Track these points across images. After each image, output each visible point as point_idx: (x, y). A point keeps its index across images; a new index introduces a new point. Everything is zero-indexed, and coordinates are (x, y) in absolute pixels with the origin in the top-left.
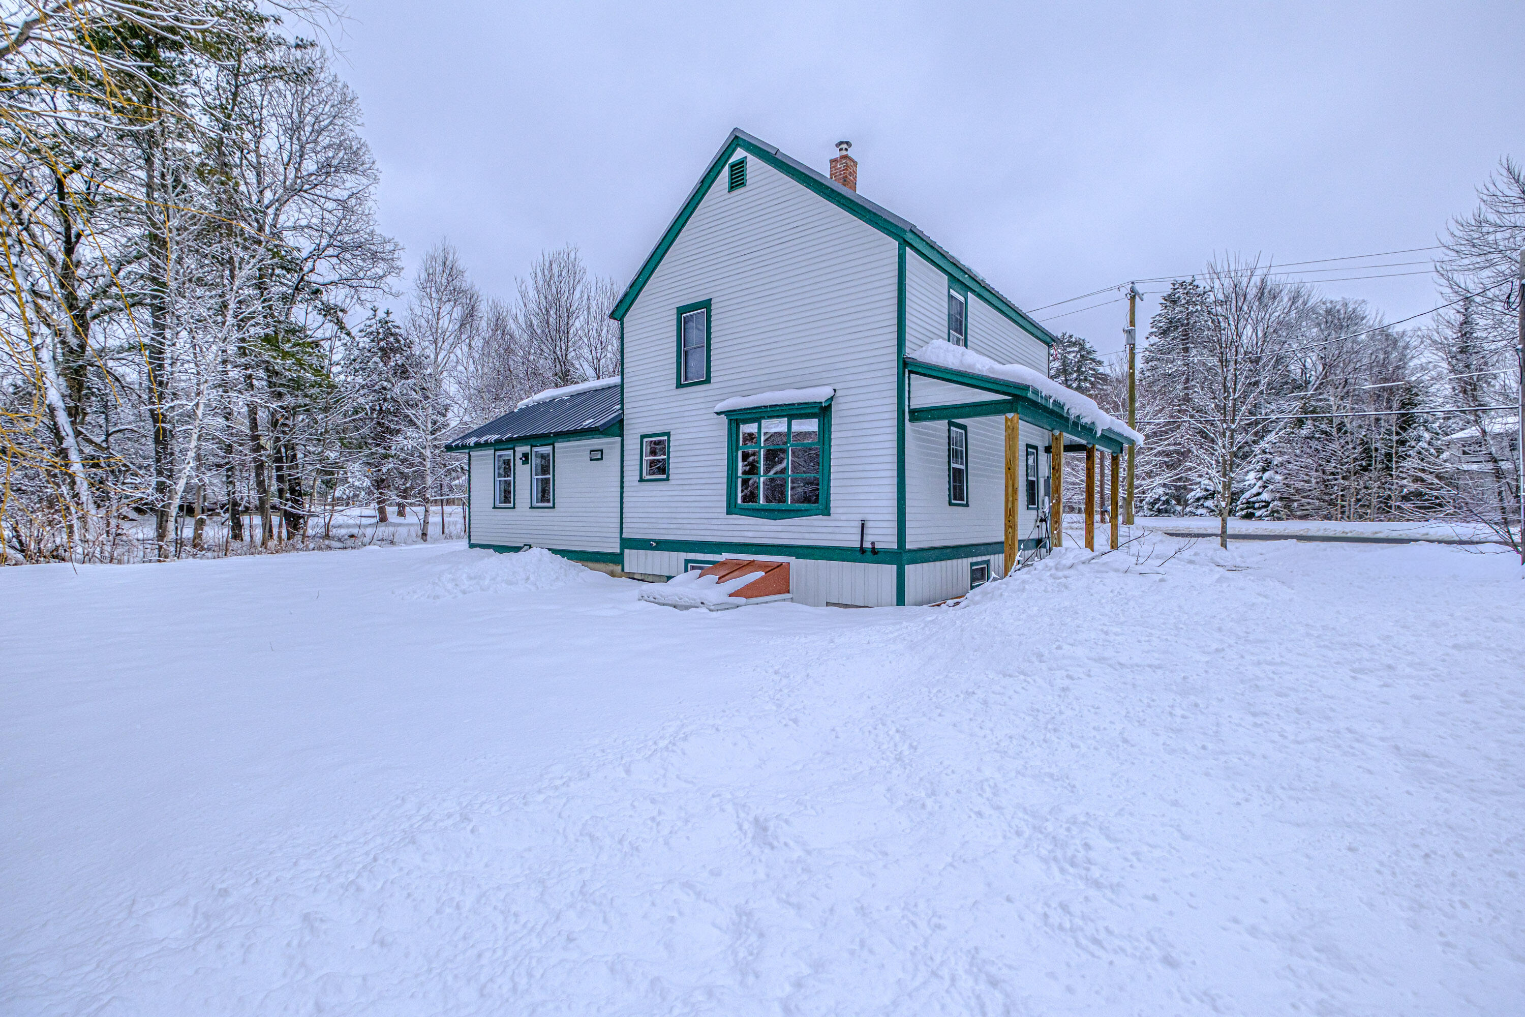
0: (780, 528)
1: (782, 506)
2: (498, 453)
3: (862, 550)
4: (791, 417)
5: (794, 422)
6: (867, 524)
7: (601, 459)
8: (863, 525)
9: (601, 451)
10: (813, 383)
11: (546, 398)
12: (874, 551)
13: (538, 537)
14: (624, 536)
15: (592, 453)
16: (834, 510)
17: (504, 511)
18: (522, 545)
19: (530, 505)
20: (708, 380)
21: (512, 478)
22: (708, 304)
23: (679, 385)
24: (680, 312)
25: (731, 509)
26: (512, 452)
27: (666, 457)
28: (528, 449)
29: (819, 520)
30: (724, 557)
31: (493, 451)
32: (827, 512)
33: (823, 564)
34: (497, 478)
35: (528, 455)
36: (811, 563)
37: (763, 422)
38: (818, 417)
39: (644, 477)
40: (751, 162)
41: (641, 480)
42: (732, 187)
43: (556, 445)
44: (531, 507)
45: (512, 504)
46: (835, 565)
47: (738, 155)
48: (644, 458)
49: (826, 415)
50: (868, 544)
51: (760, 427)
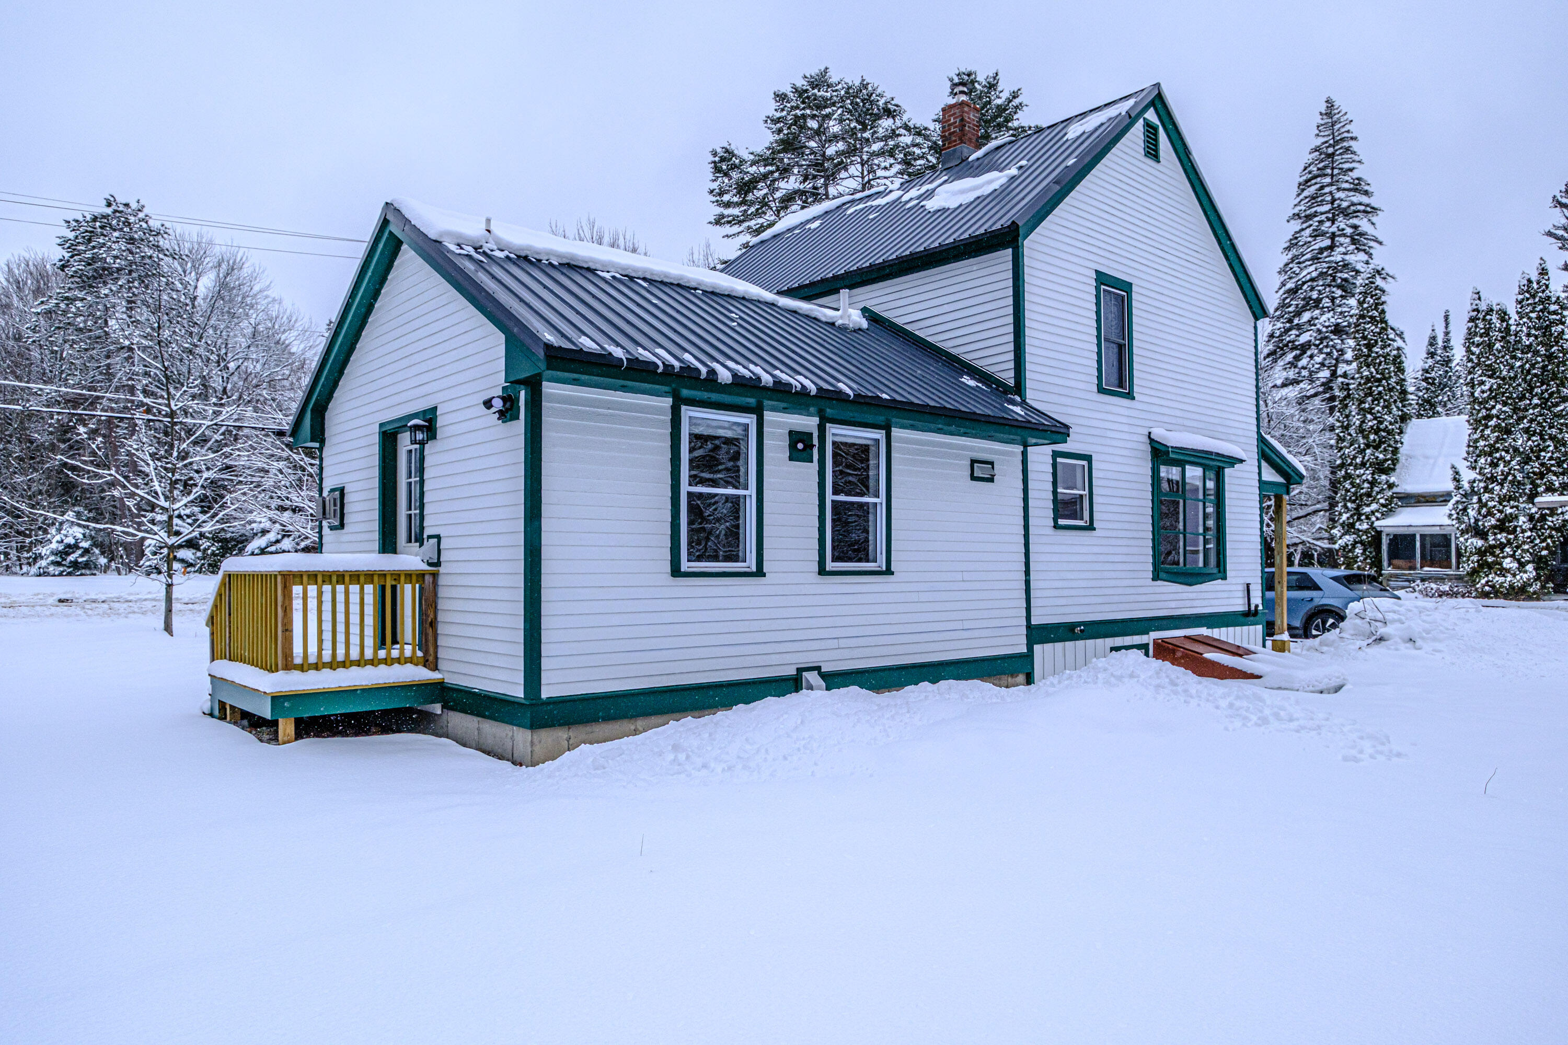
1: (1196, 568)
2: (687, 412)
4: (1205, 469)
6: (1250, 587)
7: (992, 479)
8: (1248, 589)
9: (992, 464)
12: (1256, 613)
13: (843, 643)
14: (1033, 622)
15: (976, 465)
16: (1229, 573)
17: (720, 583)
18: (792, 671)
19: (816, 568)
20: (1130, 394)
21: (752, 491)
22: (1128, 289)
23: (1100, 387)
24: (1099, 279)
25: (1156, 574)
26: (751, 420)
27: (1086, 493)
28: (811, 422)
29: (1220, 583)
30: (1151, 638)
31: (667, 402)
32: (1224, 575)
33: (1224, 632)
34: (685, 487)
35: (807, 438)
36: (1216, 632)
37: (1186, 468)
38: (1218, 472)
39: (1059, 521)
40: (1162, 136)
41: (1056, 525)
42: (1147, 152)
43: (894, 432)
44: (822, 571)
45: (752, 566)
46: (1231, 631)
47: (1152, 116)
48: (1058, 490)
49: (1223, 472)
50: (1252, 607)
51: (1182, 473)
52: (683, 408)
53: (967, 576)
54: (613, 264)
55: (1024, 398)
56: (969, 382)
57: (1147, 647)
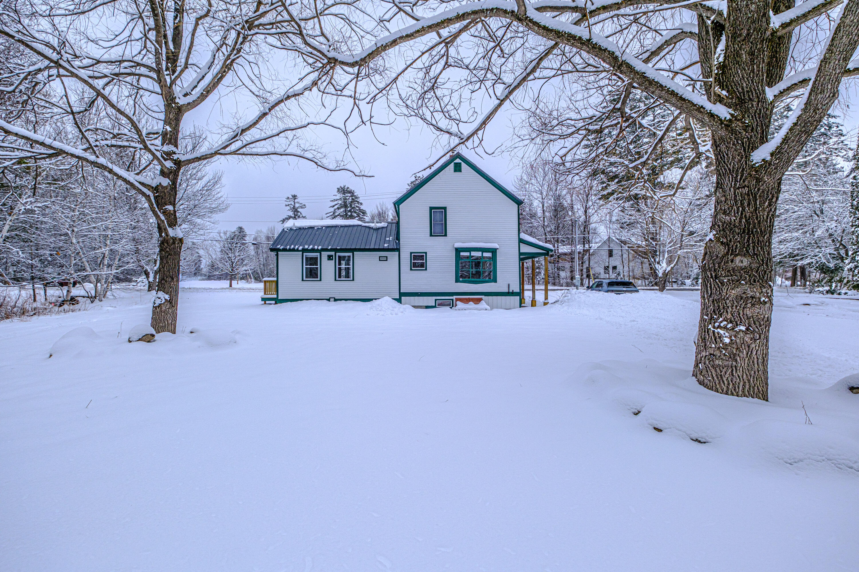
1: (478, 280)
3: (509, 292)
4: (483, 252)
5: (484, 253)
7: (387, 260)
9: (387, 257)
11: (305, 226)
12: (513, 293)
13: (341, 294)
14: (401, 292)
15: (380, 258)
16: (498, 281)
17: (313, 282)
18: (329, 298)
20: (446, 235)
21: (319, 266)
22: (445, 208)
23: (431, 235)
24: (431, 208)
25: (457, 281)
26: (318, 254)
27: (425, 261)
28: (333, 253)
29: (493, 284)
30: (454, 297)
31: (301, 253)
32: (496, 281)
33: (495, 297)
34: (304, 266)
35: (332, 256)
36: (490, 297)
37: (472, 252)
38: (492, 252)
39: (413, 269)
40: (464, 165)
41: (411, 269)
42: (455, 171)
43: (355, 253)
44: (335, 280)
45: (319, 279)
46: (499, 297)
47: (458, 161)
48: (413, 261)
49: (496, 252)
50: (511, 291)
51: (470, 254)
55: (399, 241)
56: (388, 239)
57: (452, 300)
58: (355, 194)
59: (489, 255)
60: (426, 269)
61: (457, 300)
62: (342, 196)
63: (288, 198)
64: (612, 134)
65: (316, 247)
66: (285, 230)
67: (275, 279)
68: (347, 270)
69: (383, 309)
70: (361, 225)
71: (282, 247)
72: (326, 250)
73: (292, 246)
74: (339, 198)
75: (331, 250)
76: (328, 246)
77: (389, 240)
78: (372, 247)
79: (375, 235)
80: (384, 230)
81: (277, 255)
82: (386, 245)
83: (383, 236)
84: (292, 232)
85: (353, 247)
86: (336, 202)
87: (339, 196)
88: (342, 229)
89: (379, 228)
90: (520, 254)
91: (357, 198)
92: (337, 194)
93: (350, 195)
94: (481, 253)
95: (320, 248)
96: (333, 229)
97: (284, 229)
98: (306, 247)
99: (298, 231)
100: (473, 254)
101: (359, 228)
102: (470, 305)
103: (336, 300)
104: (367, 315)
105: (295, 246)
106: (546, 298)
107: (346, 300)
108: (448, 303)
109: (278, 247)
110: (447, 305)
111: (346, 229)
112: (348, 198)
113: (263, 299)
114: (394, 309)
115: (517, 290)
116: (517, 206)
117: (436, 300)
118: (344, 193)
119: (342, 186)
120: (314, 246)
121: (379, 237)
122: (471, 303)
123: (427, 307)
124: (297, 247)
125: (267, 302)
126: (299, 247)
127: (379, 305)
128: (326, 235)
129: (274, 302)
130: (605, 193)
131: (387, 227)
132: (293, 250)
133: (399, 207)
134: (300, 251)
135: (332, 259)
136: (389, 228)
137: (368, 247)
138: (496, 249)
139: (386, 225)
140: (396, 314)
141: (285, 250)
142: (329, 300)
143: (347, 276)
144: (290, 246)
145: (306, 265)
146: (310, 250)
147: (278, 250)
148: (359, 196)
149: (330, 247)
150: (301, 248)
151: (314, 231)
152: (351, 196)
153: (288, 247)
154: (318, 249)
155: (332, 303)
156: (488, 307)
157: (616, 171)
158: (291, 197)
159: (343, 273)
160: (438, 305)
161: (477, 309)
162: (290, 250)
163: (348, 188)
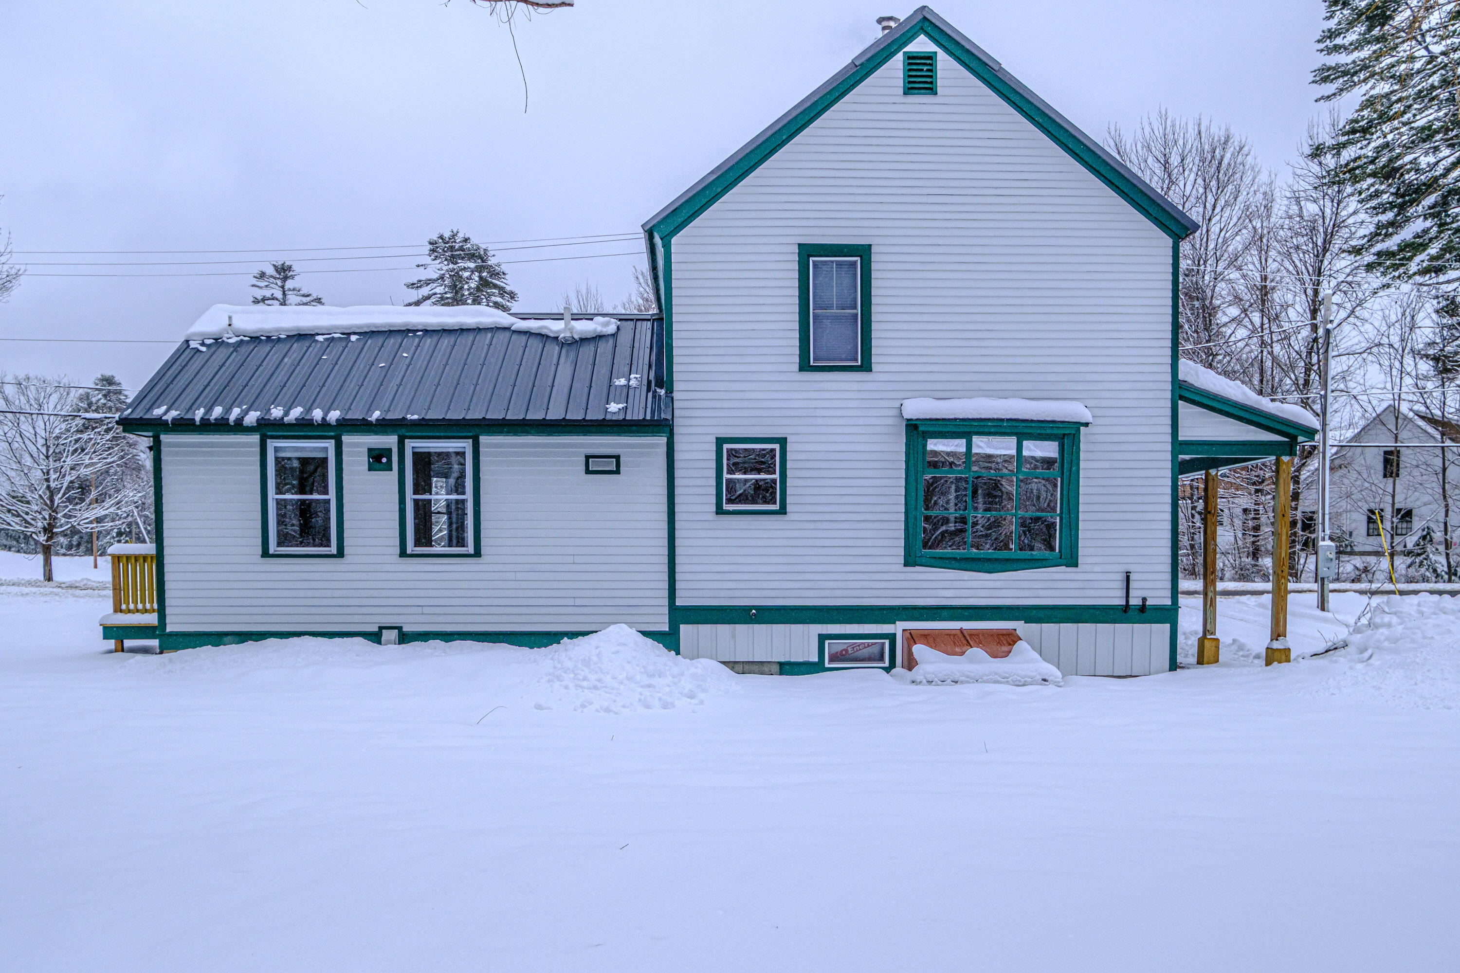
0: (998, 584)
1: (1004, 554)
2: (271, 444)
3: (1126, 608)
4: (1021, 437)
5: (1025, 443)
6: (1132, 577)
7: (617, 472)
8: (1128, 578)
9: (617, 458)
10: (1051, 395)
11: (278, 330)
12: (1143, 608)
13: (426, 610)
14: (679, 602)
15: (590, 460)
16: (1081, 560)
17: (307, 562)
18: (375, 629)
19: (397, 551)
20: (866, 366)
21: (332, 495)
22: (864, 252)
23: (805, 366)
24: (806, 252)
25: (910, 560)
26: (330, 444)
27: (777, 476)
28: (390, 441)
29: (1060, 573)
30: (899, 628)
31: (255, 438)
32: (1072, 561)
33: (1068, 628)
34: (272, 495)
35: (388, 452)
36: (1049, 628)
37: (976, 439)
38: (1061, 439)
39: (727, 507)
40: (944, 62)
41: (720, 511)
42: (910, 89)
43: (483, 439)
44: (403, 554)
45: (333, 550)
46: (1086, 628)
47: (922, 44)
48: (726, 476)
49: (1075, 438)
50: (1135, 601)
51: (969, 446)
52: (268, 441)
53: (578, 559)
54: (337, 327)
55: (670, 391)
56: (623, 381)
57: (892, 638)
58: (492, 262)
59: (1047, 449)
60: (783, 511)
61: (912, 638)
62: (446, 267)
63: (262, 275)
64: (1425, 27)
65: (317, 414)
66: (193, 344)
67: (149, 548)
68: (455, 511)
69: (608, 679)
70: (507, 329)
71: (174, 414)
72: (363, 426)
73: (218, 411)
74: (435, 276)
75: (383, 426)
76: (370, 410)
77: (628, 387)
78: (555, 414)
79: (565, 371)
80: (605, 348)
81: (156, 448)
82: (613, 407)
83: (602, 371)
84: (223, 353)
85: (475, 414)
86: (425, 291)
87: (435, 268)
88: (429, 342)
89: (583, 340)
90: (1178, 445)
91: (496, 274)
92: (428, 260)
93: (472, 265)
94: (1013, 440)
95: (334, 415)
96: (392, 342)
97: (187, 341)
98: (277, 412)
99: (244, 350)
100: (982, 445)
101: (504, 336)
102: (971, 661)
103: (404, 638)
104: (539, 707)
105: (229, 410)
106: (1278, 632)
107: (448, 637)
108: (875, 650)
109: (158, 412)
110: (870, 659)
111: (446, 342)
112: (466, 274)
113: (109, 632)
114: (656, 681)
115: (1160, 597)
116: (1169, 241)
117: (822, 638)
118: (453, 259)
119: (447, 235)
120: (309, 410)
121: (583, 373)
122: (977, 652)
123: (787, 668)
124: (236, 412)
125: (128, 643)
126: (246, 412)
127: (586, 662)
128: (361, 364)
129: (155, 643)
130: (1392, 244)
131: (614, 335)
132: (221, 426)
133: (667, 246)
134: (249, 430)
135: (389, 468)
136: (625, 339)
137: (539, 416)
138: (1078, 425)
139: (611, 329)
140: (665, 706)
141: (184, 426)
142: (375, 637)
143: (456, 537)
144: (209, 410)
145: (279, 491)
146: (290, 426)
147: (157, 427)
148: (504, 268)
149: (377, 414)
150: (251, 418)
151: (315, 349)
152: (479, 269)
153: (199, 414)
154: (324, 424)
155: (391, 650)
156: (1051, 670)
157: (1433, 166)
158: (271, 271)
159: (440, 527)
160: (831, 660)
161: (1004, 680)
162: (207, 426)
163: (466, 240)
